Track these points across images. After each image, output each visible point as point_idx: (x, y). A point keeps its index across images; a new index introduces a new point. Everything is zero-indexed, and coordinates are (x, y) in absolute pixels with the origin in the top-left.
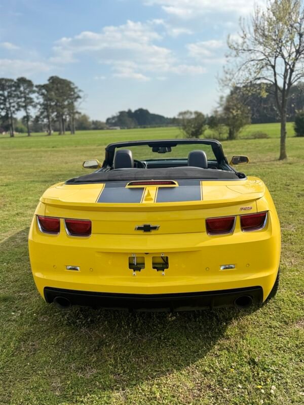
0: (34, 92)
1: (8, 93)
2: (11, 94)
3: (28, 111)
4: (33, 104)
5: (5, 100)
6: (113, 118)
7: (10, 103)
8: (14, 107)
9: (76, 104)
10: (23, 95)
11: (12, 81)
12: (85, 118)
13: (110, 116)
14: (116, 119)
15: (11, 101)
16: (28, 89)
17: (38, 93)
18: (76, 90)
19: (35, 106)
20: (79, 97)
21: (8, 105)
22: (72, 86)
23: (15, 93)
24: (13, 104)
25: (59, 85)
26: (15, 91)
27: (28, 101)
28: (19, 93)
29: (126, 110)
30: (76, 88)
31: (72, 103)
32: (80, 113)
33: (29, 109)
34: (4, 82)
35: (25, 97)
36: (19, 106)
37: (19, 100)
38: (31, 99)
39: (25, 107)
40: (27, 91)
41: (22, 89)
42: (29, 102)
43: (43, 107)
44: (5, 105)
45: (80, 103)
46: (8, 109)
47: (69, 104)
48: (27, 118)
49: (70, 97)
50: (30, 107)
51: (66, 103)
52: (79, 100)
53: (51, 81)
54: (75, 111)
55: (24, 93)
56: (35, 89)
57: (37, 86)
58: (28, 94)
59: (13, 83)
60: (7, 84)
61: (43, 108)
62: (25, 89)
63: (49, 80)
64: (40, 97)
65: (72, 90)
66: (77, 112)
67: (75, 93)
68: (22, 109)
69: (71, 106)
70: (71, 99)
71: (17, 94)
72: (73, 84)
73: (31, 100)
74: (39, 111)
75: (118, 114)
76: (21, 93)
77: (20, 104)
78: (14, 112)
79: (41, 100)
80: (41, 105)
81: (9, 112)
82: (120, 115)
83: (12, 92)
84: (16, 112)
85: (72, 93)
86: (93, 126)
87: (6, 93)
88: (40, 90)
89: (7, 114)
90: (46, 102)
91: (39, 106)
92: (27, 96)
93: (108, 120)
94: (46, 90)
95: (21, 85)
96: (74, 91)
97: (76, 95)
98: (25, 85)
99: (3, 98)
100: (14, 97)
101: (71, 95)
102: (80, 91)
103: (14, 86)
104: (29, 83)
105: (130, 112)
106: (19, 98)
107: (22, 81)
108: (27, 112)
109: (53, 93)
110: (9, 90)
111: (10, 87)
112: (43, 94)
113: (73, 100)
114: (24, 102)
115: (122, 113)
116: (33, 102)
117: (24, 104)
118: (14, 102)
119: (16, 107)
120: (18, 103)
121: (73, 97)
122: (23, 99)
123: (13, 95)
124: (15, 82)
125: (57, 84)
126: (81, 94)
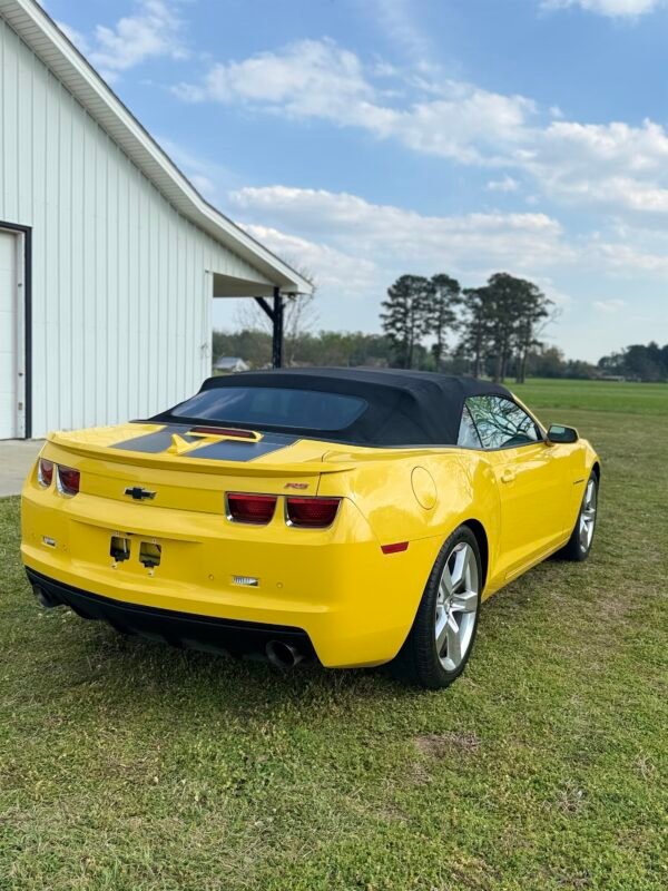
0: (458, 301)
1: (414, 301)
2: (419, 303)
3: (442, 335)
4: (454, 323)
5: (405, 314)
6: (615, 358)
7: (413, 320)
8: (419, 327)
9: (535, 326)
10: (438, 306)
11: (423, 280)
12: (553, 355)
13: (608, 354)
14: (620, 361)
15: (417, 316)
16: (449, 297)
17: (466, 303)
18: (540, 301)
19: (456, 328)
20: (544, 313)
21: (409, 324)
22: (533, 292)
23: (426, 302)
24: (417, 323)
25: (508, 290)
26: (426, 298)
27: (446, 317)
28: (432, 303)
29: (646, 344)
30: (541, 296)
31: (529, 323)
32: (541, 345)
33: (445, 333)
34: (409, 282)
35: (442, 311)
36: (428, 325)
37: (431, 315)
38: (451, 313)
39: (438, 329)
40: (446, 300)
41: (438, 295)
42: (447, 319)
43: (471, 329)
44: (404, 322)
45: (545, 325)
46: (408, 331)
47: (521, 326)
48: (438, 348)
49: (527, 312)
50: (447, 329)
51: (516, 324)
52: (542, 319)
53: (494, 282)
54: (531, 339)
55: (441, 302)
56: (461, 296)
57: (465, 292)
58: (448, 305)
59: (425, 284)
60: (414, 285)
61: (471, 332)
62: (444, 296)
63: (491, 280)
64: (469, 311)
65: (532, 299)
66: (535, 342)
67: (537, 306)
68: (433, 332)
69: (525, 331)
70: (529, 316)
71: (429, 305)
72: (537, 289)
73: (451, 317)
74: (461, 336)
75: (627, 351)
76: (436, 302)
77: (431, 321)
78: (418, 336)
79: (470, 317)
80: (467, 326)
81: (410, 337)
82: (630, 353)
83: (421, 301)
84: (421, 337)
85: (532, 305)
86: (568, 371)
87: (409, 302)
88: (470, 298)
89: (406, 338)
90: (477, 321)
91: (463, 328)
92: (446, 309)
93: (603, 360)
94: (483, 300)
95: (438, 288)
96: (535, 302)
97: (538, 310)
98: (445, 289)
99: (402, 310)
100: (423, 310)
101: (529, 309)
102: (548, 302)
103: (425, 289)
104: (452, 285)
105: (653, 346)
106: (431, 311)
107: (442, 280)
108: (440, 338)
109: (495, 306)
110: (416, 297)
111: (419, 291)
112: (475, 307)
113: (531, 319)
114: (439, 319)
115: (636, 351)
116: (454, 319)
117: (437, 323)
118: (420, 318)
119: (423, 327)
120: (427, 321)
121: (532, 312)
122: (437, 314)
123: (421, 306)
124: (429, 283)
125: (504, 289)
126: (549, 308)
